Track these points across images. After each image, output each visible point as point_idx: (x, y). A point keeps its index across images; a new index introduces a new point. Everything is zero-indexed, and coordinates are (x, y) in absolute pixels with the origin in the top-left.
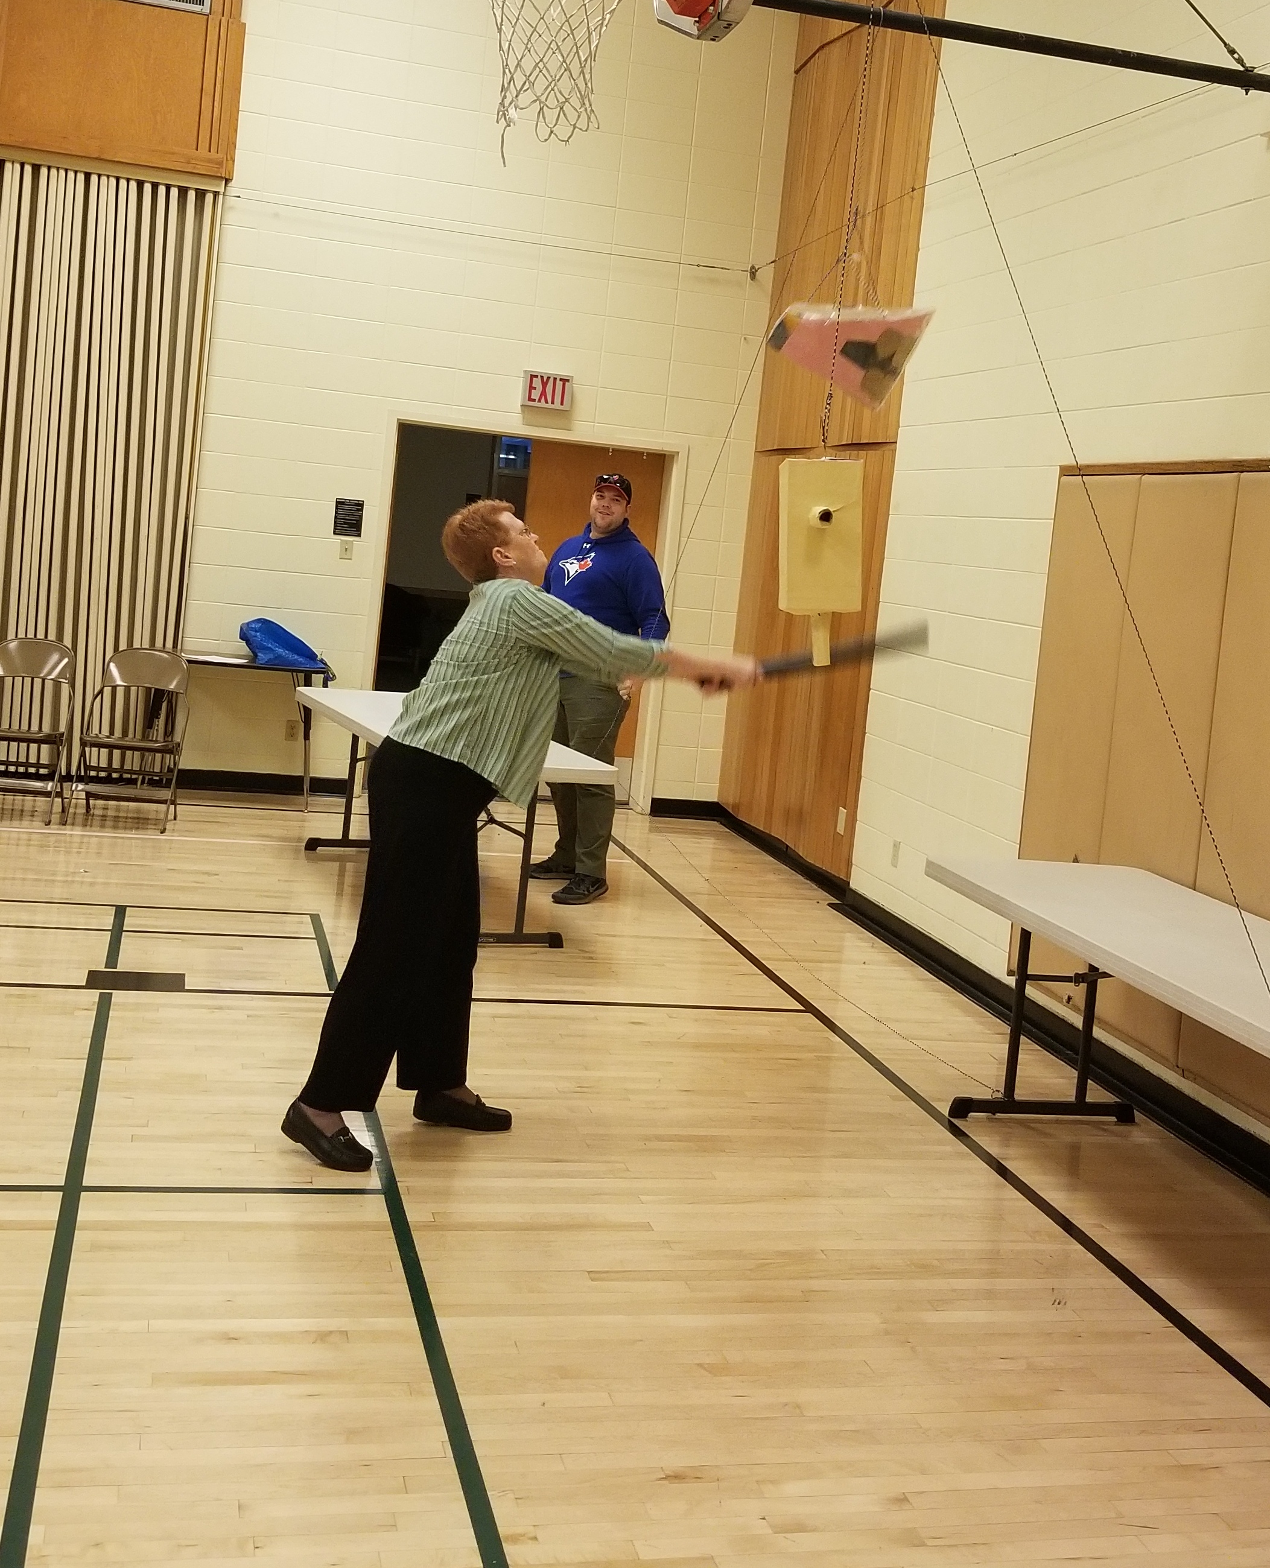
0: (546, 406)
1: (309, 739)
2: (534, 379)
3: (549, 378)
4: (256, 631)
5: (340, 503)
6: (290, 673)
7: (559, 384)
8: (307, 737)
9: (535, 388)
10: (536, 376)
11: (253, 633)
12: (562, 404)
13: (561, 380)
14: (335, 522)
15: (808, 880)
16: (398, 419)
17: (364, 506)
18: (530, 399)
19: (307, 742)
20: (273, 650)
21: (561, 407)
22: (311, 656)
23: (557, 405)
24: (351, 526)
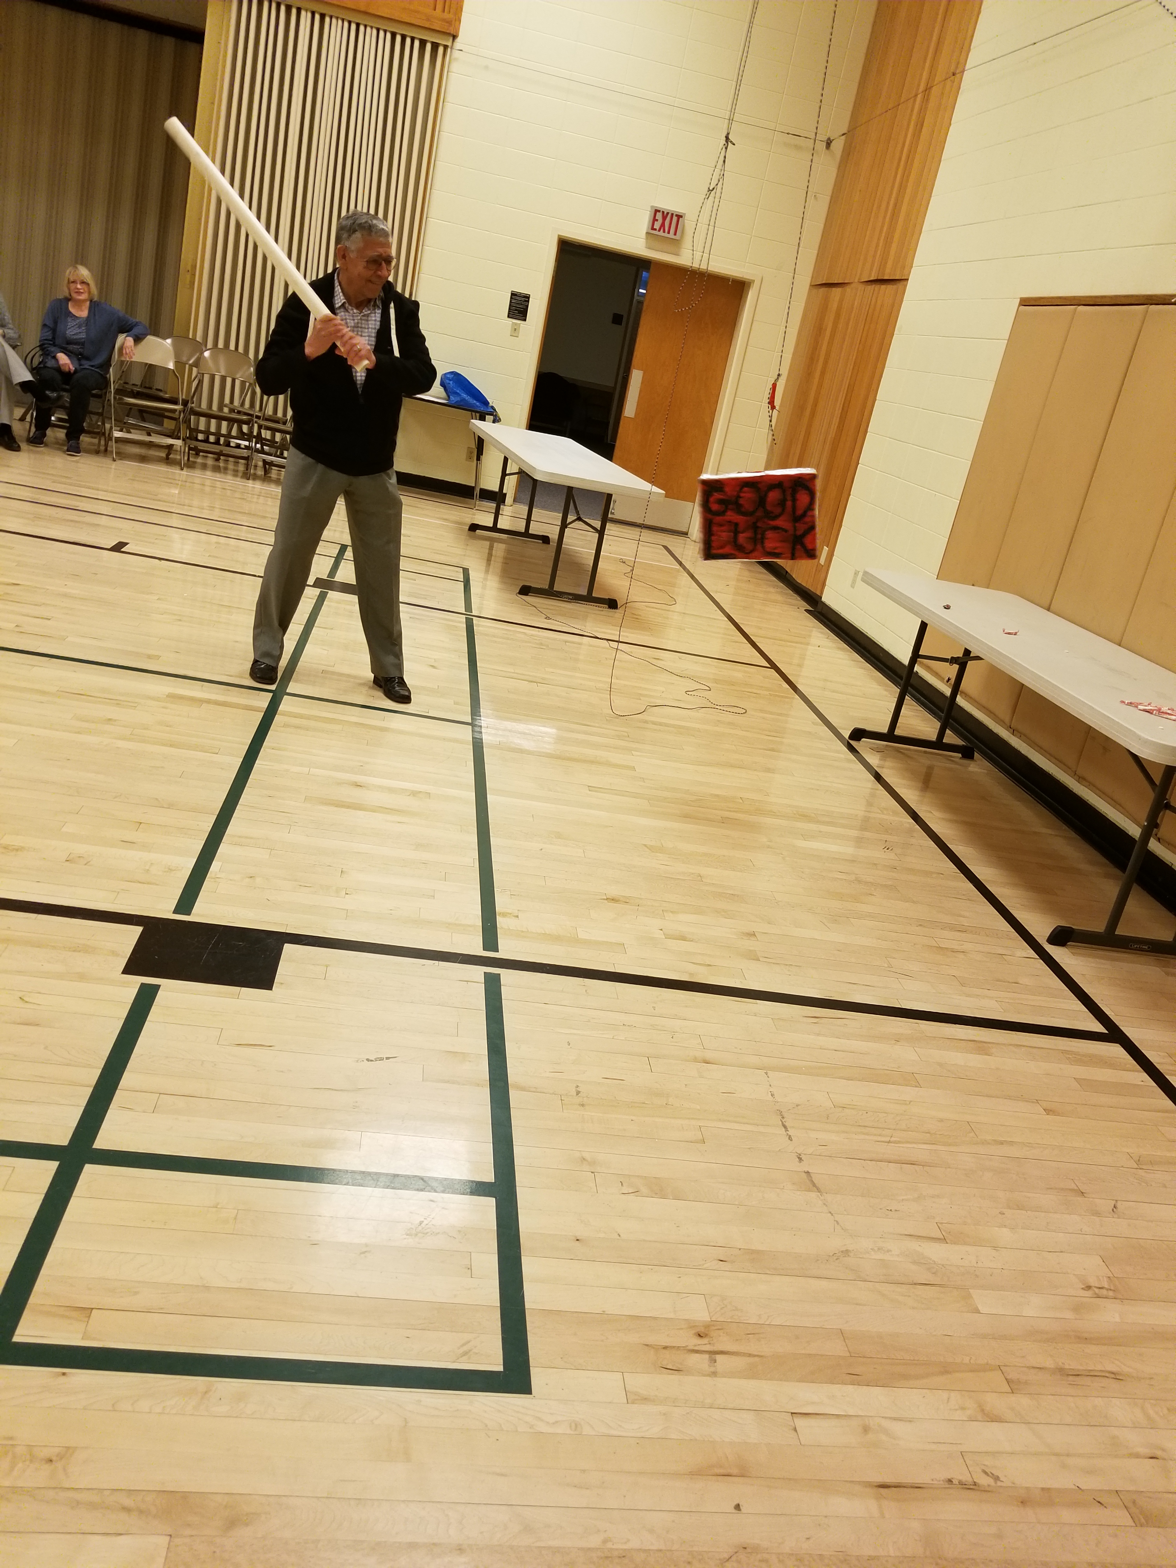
0: (663, 234)
1: (479, 460)
2: (658, 213)
3: (668, 213)
4: (450, 380)
5: (514, 295)
6: (470, 412)
7: (675, 219)
8: (478, 459)
9: (657, 220)
10: (659, 211)
11: (448, 381)
12: (675, 234)
13: (677, 215)
14: (509, 309)
15: (795, 594)
16: (559, 235)
17: (530, 299)
18: (653, 229)
19: (478, 462)
20: (460, 395)
21: (674, 237)
22: (486, 403)
23: (671, 235)
24: (520, 312)
